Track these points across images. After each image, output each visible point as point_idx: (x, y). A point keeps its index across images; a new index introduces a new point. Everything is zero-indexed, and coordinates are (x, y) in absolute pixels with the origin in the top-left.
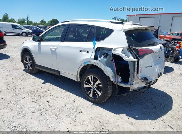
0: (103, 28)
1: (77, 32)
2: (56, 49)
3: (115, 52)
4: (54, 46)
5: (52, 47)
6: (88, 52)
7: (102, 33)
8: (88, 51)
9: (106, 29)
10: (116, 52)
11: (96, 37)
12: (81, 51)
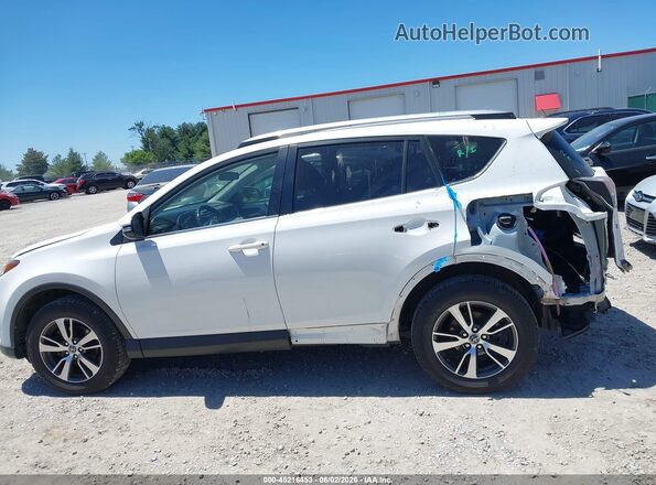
0: (459, 138)
1: (348, 169)
2: (264, 249)
3: (542, 203)
4: (249, 240)
5: (236, 246)
6: (432, 225)
7: (460, 153)
8: (433, 220)
9: (472, 139)
10: (545, 203)
11: (442, 170)
12: (400, 229)
